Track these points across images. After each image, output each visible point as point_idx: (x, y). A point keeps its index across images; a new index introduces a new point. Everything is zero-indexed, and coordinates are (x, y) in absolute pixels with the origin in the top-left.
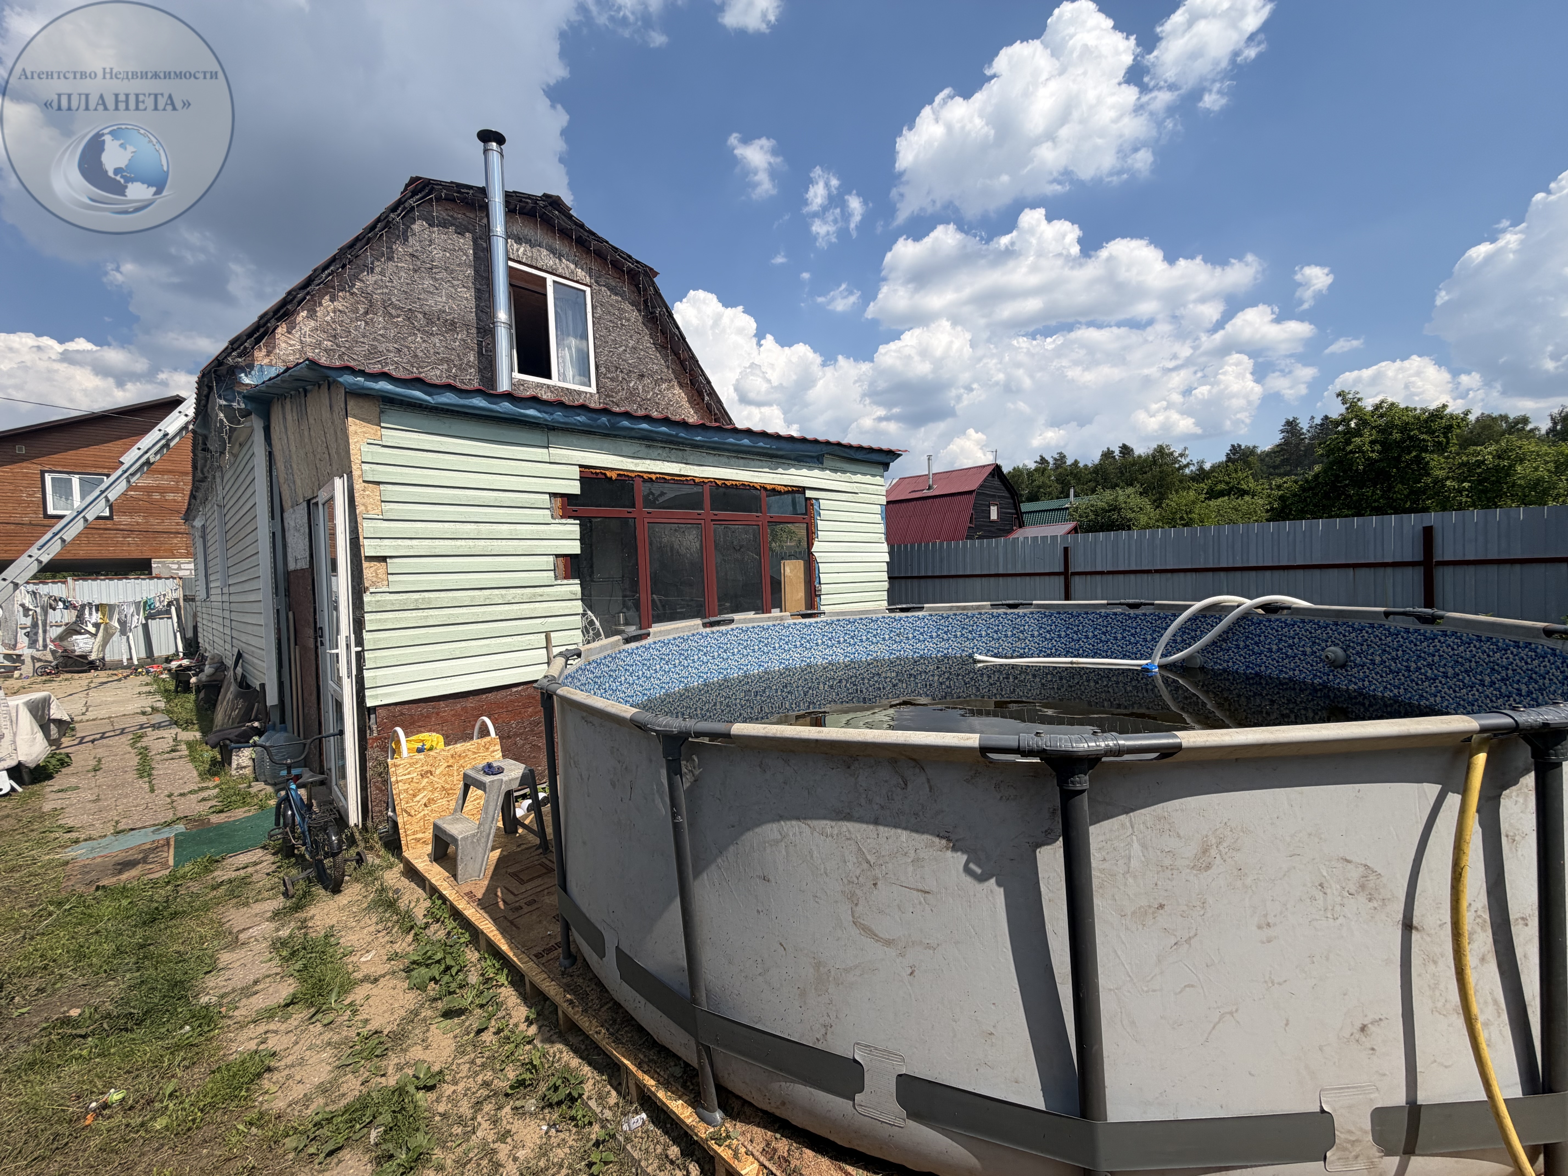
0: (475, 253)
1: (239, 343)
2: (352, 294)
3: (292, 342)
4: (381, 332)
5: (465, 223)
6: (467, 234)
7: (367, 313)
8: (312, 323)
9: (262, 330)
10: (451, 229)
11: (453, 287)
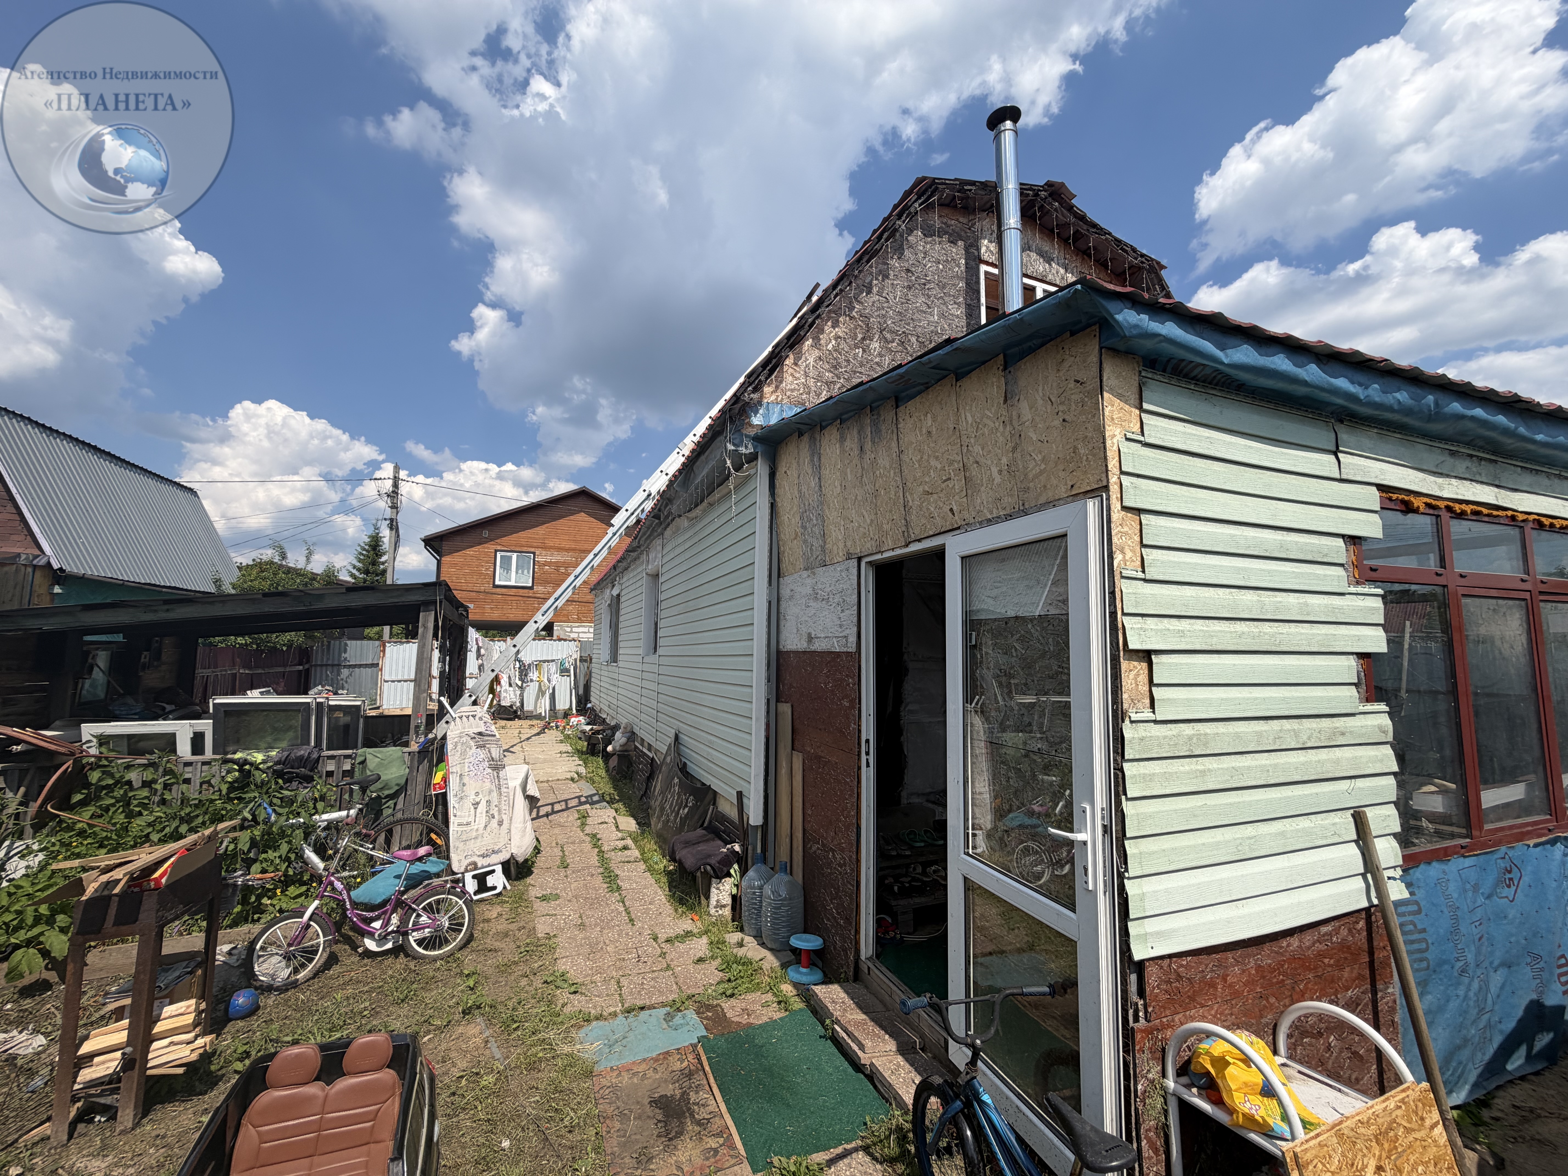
0: (967, 263)
1: (755, 376)
2: (851, 318)
3: (798, 375)
4: (877, 360)
5: (957, 230)
6: (960, 243)
7: (864, 339)
8: (817, 353)
9: (774, 361)
10: (945, 238)
11: (945, 304)
